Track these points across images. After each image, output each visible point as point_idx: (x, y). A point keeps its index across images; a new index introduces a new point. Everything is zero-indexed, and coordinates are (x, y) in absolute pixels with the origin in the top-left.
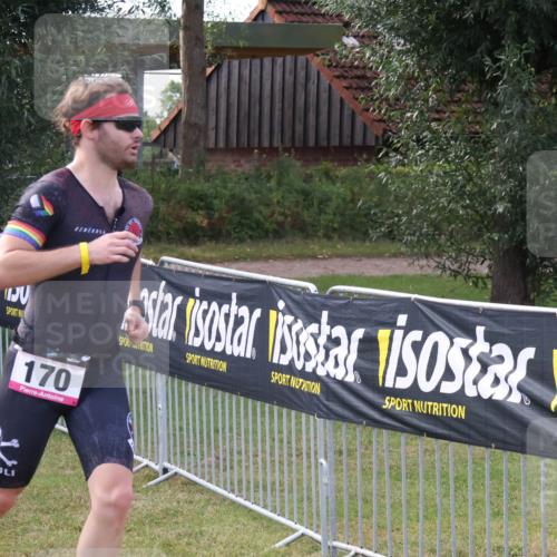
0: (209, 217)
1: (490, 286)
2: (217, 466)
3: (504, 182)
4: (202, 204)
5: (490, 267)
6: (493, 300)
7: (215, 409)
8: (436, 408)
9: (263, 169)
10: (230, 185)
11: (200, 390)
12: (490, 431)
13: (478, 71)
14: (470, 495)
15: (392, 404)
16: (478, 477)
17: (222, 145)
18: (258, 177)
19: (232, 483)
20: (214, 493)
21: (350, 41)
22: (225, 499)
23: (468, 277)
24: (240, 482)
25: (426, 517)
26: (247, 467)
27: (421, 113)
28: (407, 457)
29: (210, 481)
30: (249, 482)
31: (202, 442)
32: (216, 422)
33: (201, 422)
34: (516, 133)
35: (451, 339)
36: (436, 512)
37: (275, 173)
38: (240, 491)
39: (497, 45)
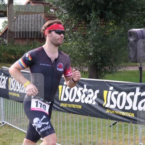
0: (15, 56)
1: (88, 74)
2: (17, 122)
3: (92, 47)
4: (13, 53)
5: (88, 69)
6: (89, 78)
7: (17, 107)
8: (74, 106)
9: (29, 44)
10: (20, 48)
11: (12, 102)
12: (88, 112)
13: (85, 19)
14: (83, 128)
15: (62, 105)
16: (85, 124)
17: (18, 37)
18: (28, 46)
19: (21, 126)
20: (16, 129)
21: (52, 10)
22: (19, 130)
23: (82, 72)
24: (23, 126)
25: (71, 134)
26: (25, 122)
27: (70, 29)
28: (67, 119)
29: (15, 126)
30: (25, 126)
31: (13, 115)
32: (17, 110)
33: (13, 110)
34: (95, 34)
35: (78, 88)
36: (74, 133)
37: (32, 45)
38: (23, 128)
39: (90, 12)
